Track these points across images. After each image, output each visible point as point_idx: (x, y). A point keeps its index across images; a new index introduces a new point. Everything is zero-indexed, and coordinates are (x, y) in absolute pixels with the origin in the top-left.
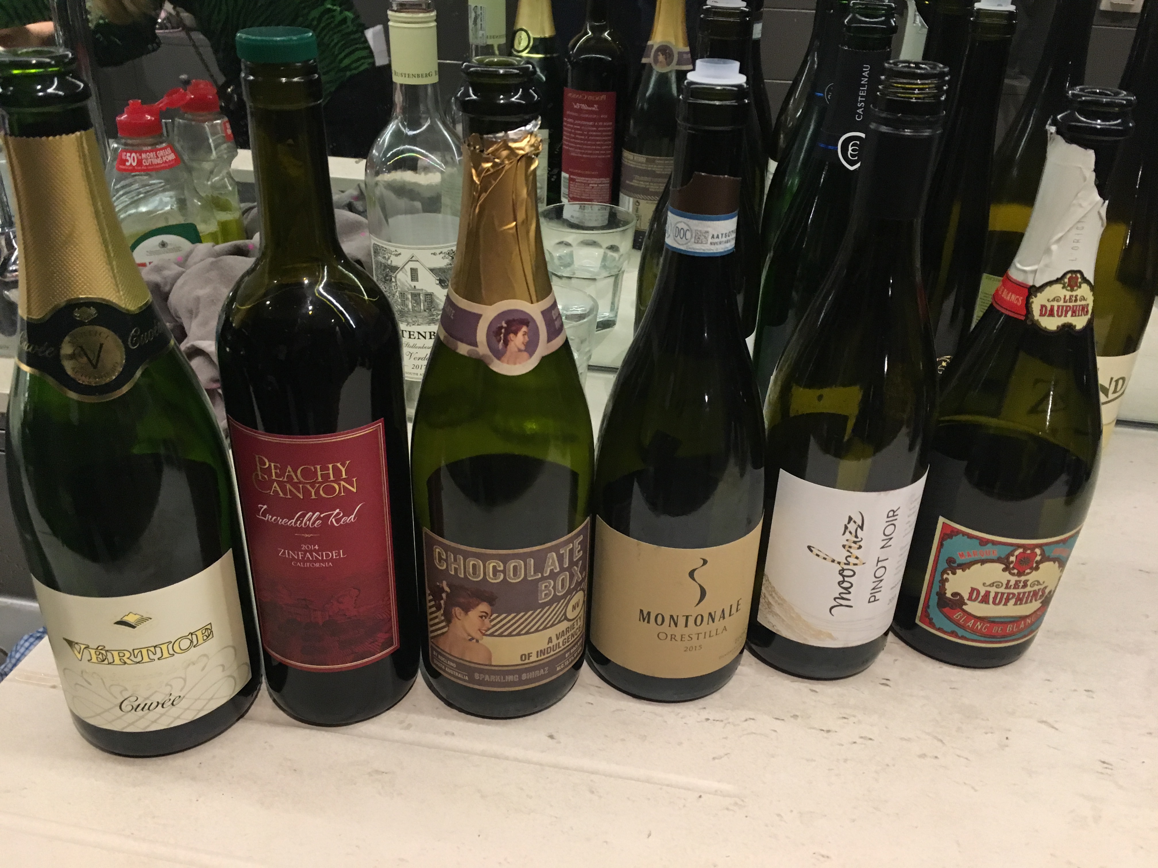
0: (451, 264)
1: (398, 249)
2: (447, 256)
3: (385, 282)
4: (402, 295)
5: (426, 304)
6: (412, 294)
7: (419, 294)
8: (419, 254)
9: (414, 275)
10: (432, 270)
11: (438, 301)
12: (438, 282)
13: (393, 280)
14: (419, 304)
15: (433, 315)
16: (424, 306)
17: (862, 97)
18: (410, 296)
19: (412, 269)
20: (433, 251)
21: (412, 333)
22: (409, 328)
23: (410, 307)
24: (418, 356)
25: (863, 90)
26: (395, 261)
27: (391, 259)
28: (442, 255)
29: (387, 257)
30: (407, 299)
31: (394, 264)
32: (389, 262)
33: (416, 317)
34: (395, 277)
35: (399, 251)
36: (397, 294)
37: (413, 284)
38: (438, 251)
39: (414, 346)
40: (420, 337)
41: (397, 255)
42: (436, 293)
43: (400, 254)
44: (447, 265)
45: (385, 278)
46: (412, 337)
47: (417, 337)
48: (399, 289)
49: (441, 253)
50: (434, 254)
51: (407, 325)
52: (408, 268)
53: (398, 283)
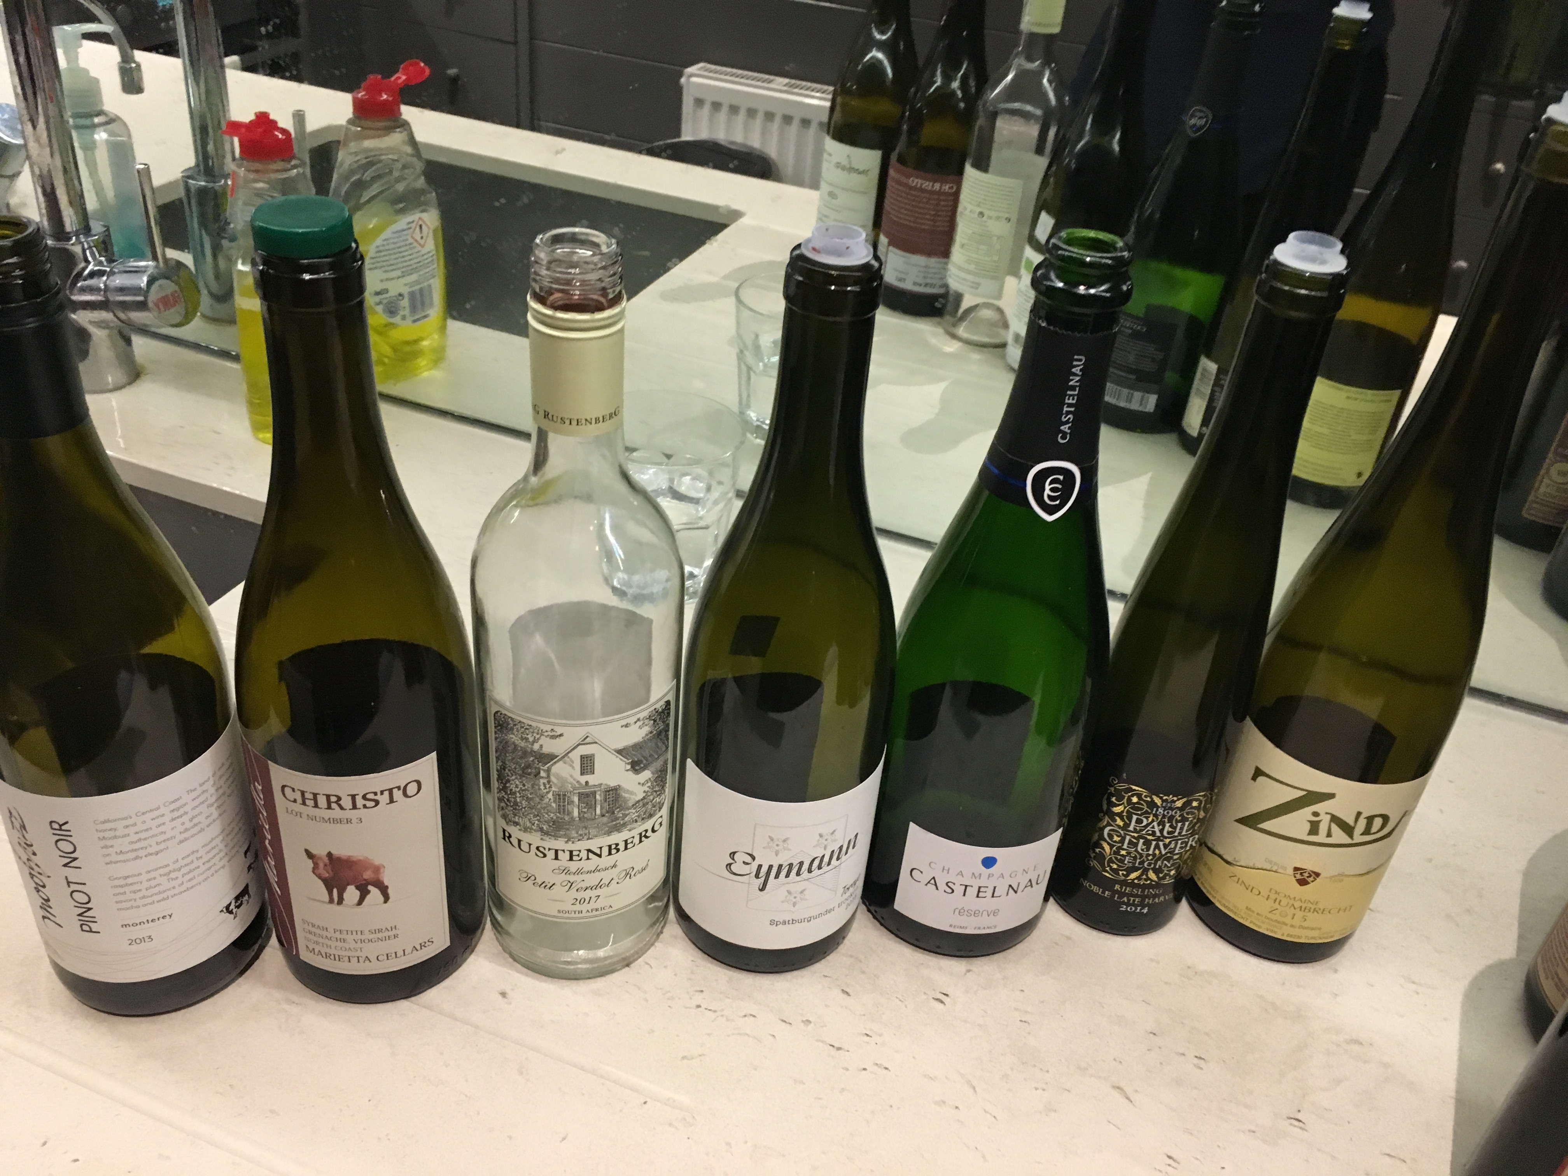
0: (651, 732)
1: (556, 728)
2: (647, 722)
3: (521, 776)
4: (562, 798)
5: (606, 805)
6: (580, 795)
7: (594, 793)
8: (596, 732)
9: (587, 764)
10: (620, 752)
11: (626, 795)
12: (629, 767)
13: (543, 774)
14: (592, 807)
15: (617, 819)
16: (602, 808)
17: (1070, 405)
18: (576, 799)
19: (582, 757)
20: (624, 722)
21: (575, 853)
22: (570, 846)
23: (576, 813)
24: (584, 885)
25: (1073, 395)
26: (548, 746)
27: (540, 742)
28: (639, 723)
29: (531, 739)
30: (571, 802)
31: (546, 750)
32: (536, 747)
33: (586, 828)
34: (548, 771)
35: (559, 730)
36: (550, 796)
37: (583, 779)
38: (631, 720)
39: (579, 872)
40: (591, 855)
41: (553, 737)
42: (625, 785)
43: (561, 735)
44: (647, 735)
45: (523, 769)
46: (575, 858)
47: (585, 857)
48: (553, 789)
49: (639, 720)
50: (627, 726)
51: (567, 842)
52: (575, 756)
53: (553, 778)
